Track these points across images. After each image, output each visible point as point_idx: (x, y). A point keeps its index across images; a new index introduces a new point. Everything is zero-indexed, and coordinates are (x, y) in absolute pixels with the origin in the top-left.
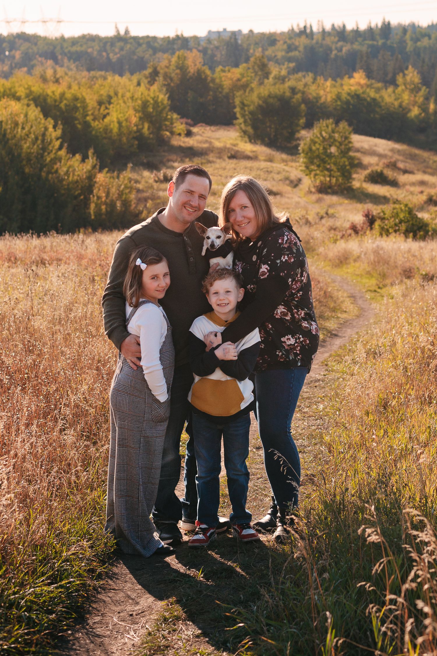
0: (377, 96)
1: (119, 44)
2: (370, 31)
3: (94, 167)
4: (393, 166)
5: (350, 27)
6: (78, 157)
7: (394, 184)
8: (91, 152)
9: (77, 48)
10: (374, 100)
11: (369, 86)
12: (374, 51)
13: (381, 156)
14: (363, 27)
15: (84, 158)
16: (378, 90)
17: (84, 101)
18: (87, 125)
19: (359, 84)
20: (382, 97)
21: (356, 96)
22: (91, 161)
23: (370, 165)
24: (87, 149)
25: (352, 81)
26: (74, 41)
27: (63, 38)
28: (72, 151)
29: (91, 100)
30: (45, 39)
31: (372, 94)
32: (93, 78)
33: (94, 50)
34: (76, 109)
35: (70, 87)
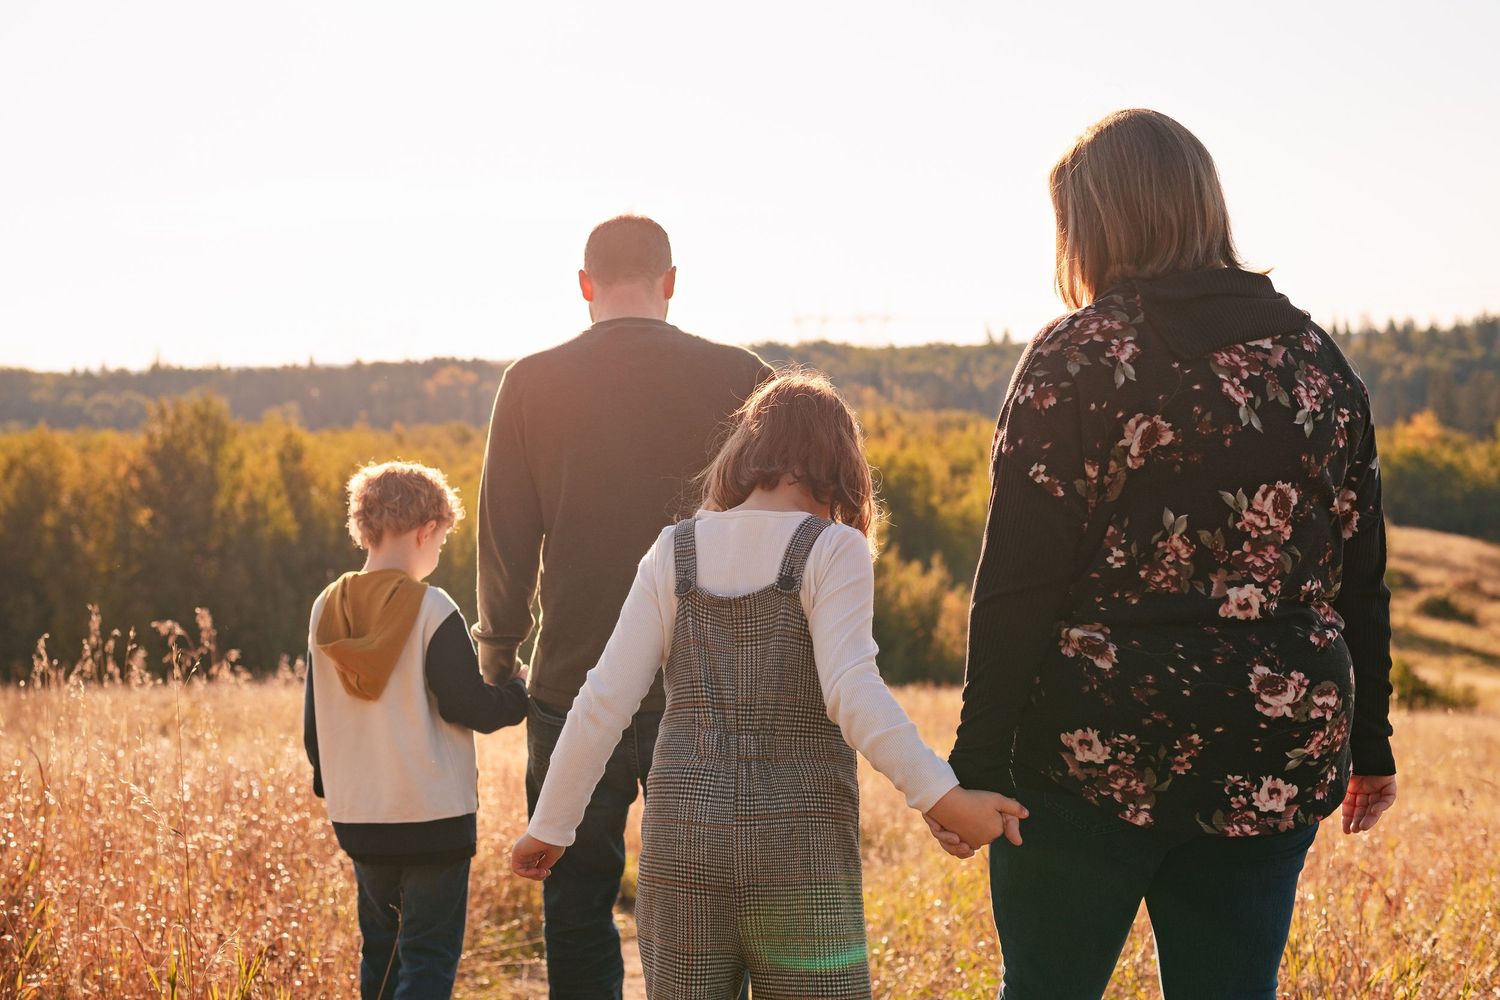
0: (1457, 459)
1: (991, 360)
2: (1459, 330)
3: (942, 583)
4: (1473, 588)
5: (1422, 324)
6: (916, 566)
7: (1470, 619)
8: (936, 560)
9: (917, 367)
10: (1450, 468)
11: (1445, 441)
12: (1464, 372)
13: (1452, 567)
14: (1446, 324)
15: (927, 568)
16: (1458, 448)
17: (926, 470)
18: (931, 510)
19: (1423, 436)
20: (1466, 463)
21: (1416, 458)
22: (938, 573)
23: (1429, 585)
24: (931, 551)
25: (1411, 431)
26: (913, 354)
27: (892, 350)
28: (907, 556)
29: (939, 468)
30: (862, 351)
31: (1447, 455)
32: (942, 427)
33: (947, 370)
34: (912, 483)
35: (903, 445)
